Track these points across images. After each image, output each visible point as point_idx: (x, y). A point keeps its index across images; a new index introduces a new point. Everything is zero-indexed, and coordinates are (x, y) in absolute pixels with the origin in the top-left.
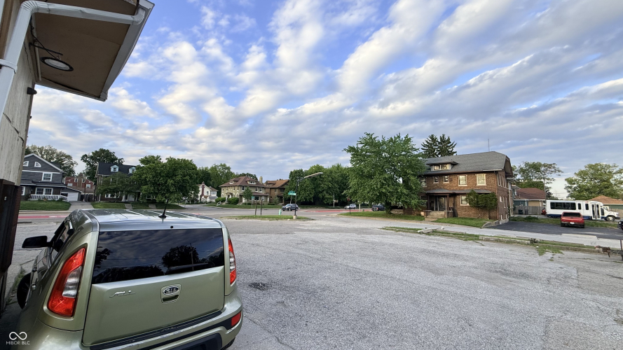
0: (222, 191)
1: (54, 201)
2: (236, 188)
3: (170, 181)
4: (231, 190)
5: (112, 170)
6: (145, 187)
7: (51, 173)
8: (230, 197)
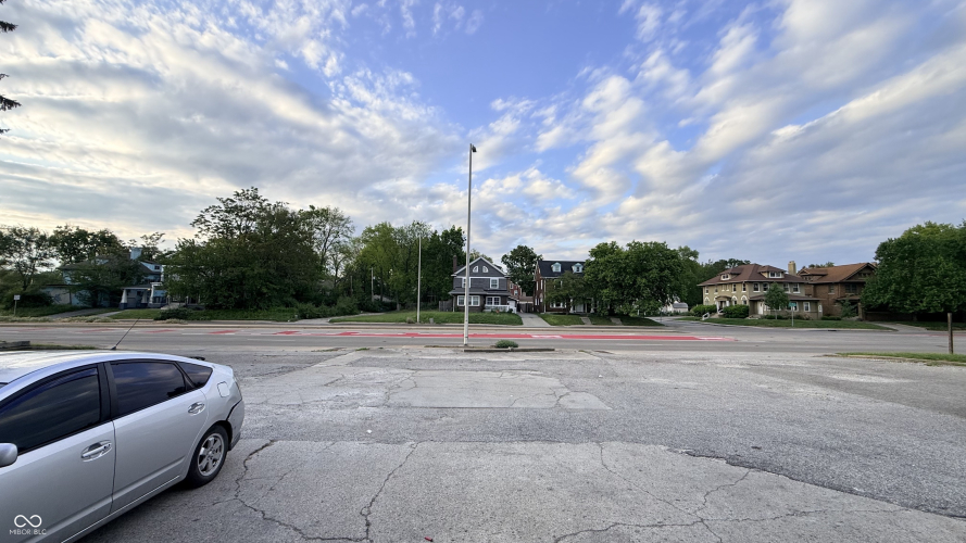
0: (705, 294)
1: (504, 312)
2: (740, 287)
3: (641, 281)
4: (726, 291)
5: (554, 270)
6: (605, 291)
7: (497, 278)
8: (728, 304)
